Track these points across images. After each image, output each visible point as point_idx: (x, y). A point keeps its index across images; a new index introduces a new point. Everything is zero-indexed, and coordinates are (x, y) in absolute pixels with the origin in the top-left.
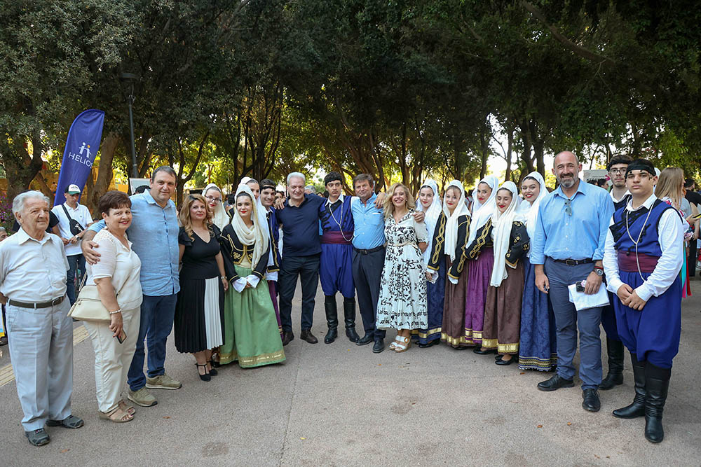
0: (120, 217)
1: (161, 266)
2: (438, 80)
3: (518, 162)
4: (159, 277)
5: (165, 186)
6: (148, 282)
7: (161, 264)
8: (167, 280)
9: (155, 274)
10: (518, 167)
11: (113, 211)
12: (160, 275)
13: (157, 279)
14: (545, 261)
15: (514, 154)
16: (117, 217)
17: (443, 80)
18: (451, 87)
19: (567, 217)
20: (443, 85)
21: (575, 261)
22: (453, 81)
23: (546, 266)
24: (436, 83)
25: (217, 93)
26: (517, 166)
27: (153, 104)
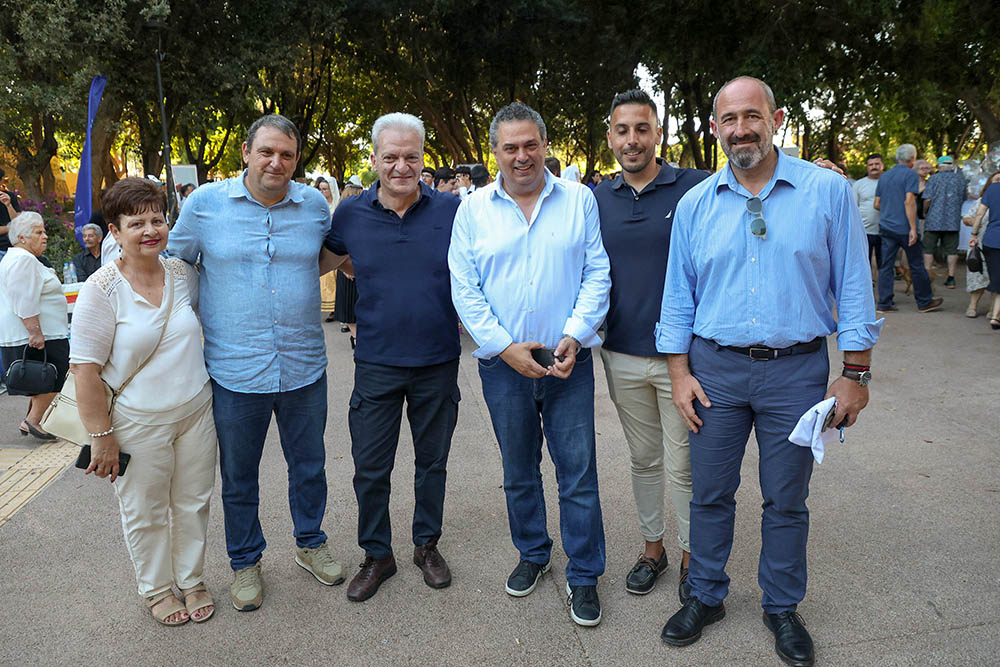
0: (139, 232)
1: (251, 331)
2: (565, 17)
3: (678, 134)
4: (247, 354)
5: (275, 160)
6: (228, 362)
7: (253, 328)
8: (263, 362)
9: (240, 348)
10: (679, 140)
11: (126, 220)
12: (248, 350)
13: (244, 358)
14: (692, 342)
15: (672, 120)
16: (137, 232)
17: (571, 18)
18: (583, 26)
19: (752, 239)
20: (572, 25)
21: (772, 350)
22: (586, 19)
23: (691, 356)
24: (562, 22)
25: (268, 45)
26: (677, 140)
27: (184, 61)
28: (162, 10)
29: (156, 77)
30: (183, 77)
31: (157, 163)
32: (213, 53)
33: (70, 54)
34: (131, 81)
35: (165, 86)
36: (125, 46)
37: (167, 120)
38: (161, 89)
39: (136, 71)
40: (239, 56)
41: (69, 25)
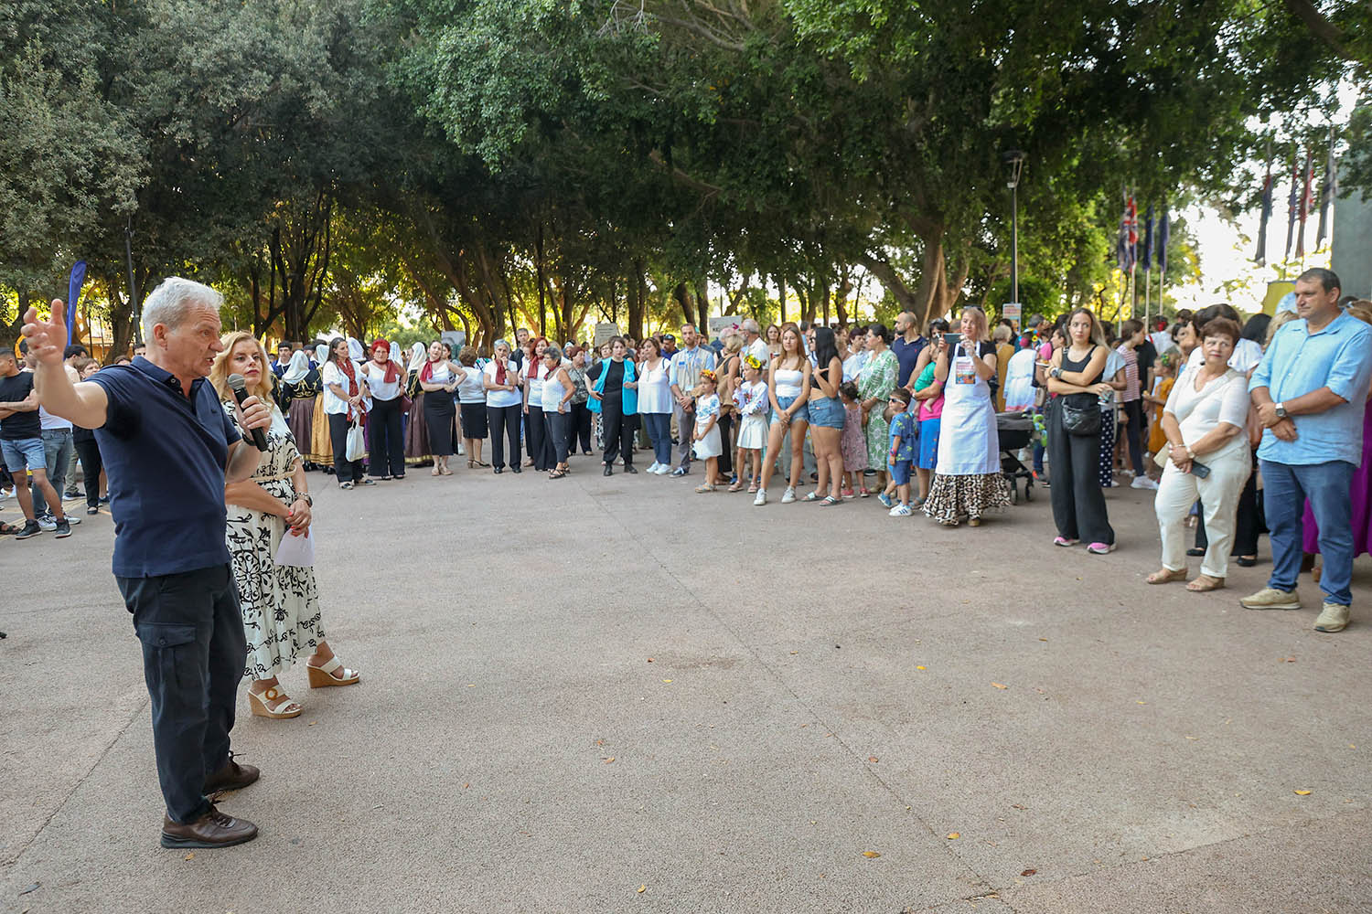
28: (130, 206)
29: (126, 251)
30: (153, 251)
31: (128, 330)
32: (182, 227)
33: (48, 242)
34: (102, 256)
35: (134, 258)
36: (97, 234)
37: (137, 291)
38: (130, 262)
39: (105, 246)
40: (208, 230)
41: (47, 220)
